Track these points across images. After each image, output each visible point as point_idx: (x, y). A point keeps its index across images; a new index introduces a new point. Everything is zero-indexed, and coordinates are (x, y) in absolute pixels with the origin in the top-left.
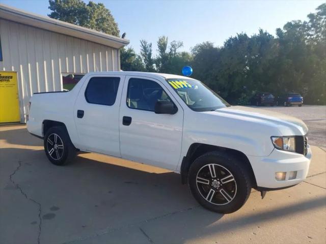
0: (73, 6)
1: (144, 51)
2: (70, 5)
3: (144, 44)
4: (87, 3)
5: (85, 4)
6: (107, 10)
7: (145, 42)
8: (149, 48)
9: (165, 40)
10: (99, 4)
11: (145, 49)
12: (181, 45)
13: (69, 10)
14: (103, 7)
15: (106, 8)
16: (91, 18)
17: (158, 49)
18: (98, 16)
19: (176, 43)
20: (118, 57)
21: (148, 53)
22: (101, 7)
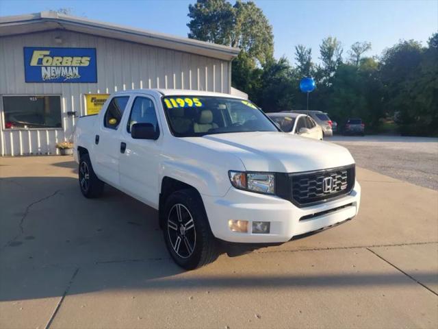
0: (215, 11)
1: (299, 61)
2: (212, 8)
3: (300, 51)
4: (233, 3)
5: (230, 5)
6: (258, 9)
7: (301, 48)
8: (307, 56)
9: (332, 43)
10: (248, 3)
11: (301, 58)
12: (368, 47)
13: (210, 15)
14: (254, 5)
15: (257, 6)
16: (235, 23)
17: (320, 55)
18: (245, 18)
19: (361, 46)
20: (228, 71)
21: (305, 63)
22: (250, 7)
